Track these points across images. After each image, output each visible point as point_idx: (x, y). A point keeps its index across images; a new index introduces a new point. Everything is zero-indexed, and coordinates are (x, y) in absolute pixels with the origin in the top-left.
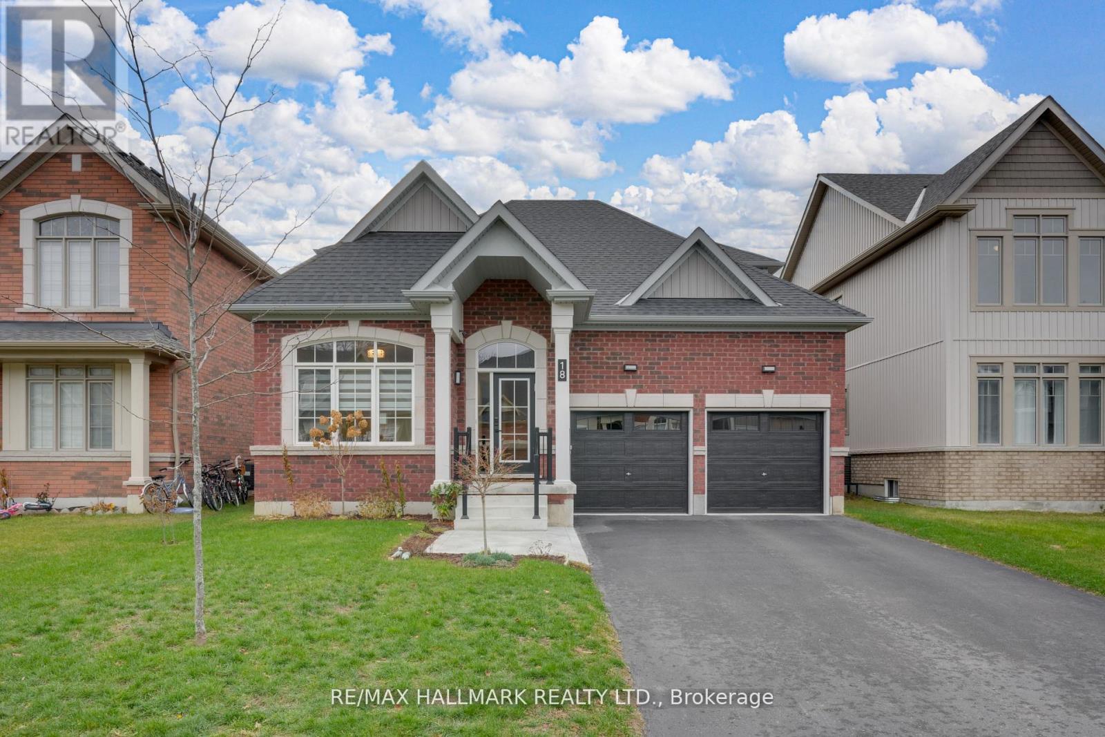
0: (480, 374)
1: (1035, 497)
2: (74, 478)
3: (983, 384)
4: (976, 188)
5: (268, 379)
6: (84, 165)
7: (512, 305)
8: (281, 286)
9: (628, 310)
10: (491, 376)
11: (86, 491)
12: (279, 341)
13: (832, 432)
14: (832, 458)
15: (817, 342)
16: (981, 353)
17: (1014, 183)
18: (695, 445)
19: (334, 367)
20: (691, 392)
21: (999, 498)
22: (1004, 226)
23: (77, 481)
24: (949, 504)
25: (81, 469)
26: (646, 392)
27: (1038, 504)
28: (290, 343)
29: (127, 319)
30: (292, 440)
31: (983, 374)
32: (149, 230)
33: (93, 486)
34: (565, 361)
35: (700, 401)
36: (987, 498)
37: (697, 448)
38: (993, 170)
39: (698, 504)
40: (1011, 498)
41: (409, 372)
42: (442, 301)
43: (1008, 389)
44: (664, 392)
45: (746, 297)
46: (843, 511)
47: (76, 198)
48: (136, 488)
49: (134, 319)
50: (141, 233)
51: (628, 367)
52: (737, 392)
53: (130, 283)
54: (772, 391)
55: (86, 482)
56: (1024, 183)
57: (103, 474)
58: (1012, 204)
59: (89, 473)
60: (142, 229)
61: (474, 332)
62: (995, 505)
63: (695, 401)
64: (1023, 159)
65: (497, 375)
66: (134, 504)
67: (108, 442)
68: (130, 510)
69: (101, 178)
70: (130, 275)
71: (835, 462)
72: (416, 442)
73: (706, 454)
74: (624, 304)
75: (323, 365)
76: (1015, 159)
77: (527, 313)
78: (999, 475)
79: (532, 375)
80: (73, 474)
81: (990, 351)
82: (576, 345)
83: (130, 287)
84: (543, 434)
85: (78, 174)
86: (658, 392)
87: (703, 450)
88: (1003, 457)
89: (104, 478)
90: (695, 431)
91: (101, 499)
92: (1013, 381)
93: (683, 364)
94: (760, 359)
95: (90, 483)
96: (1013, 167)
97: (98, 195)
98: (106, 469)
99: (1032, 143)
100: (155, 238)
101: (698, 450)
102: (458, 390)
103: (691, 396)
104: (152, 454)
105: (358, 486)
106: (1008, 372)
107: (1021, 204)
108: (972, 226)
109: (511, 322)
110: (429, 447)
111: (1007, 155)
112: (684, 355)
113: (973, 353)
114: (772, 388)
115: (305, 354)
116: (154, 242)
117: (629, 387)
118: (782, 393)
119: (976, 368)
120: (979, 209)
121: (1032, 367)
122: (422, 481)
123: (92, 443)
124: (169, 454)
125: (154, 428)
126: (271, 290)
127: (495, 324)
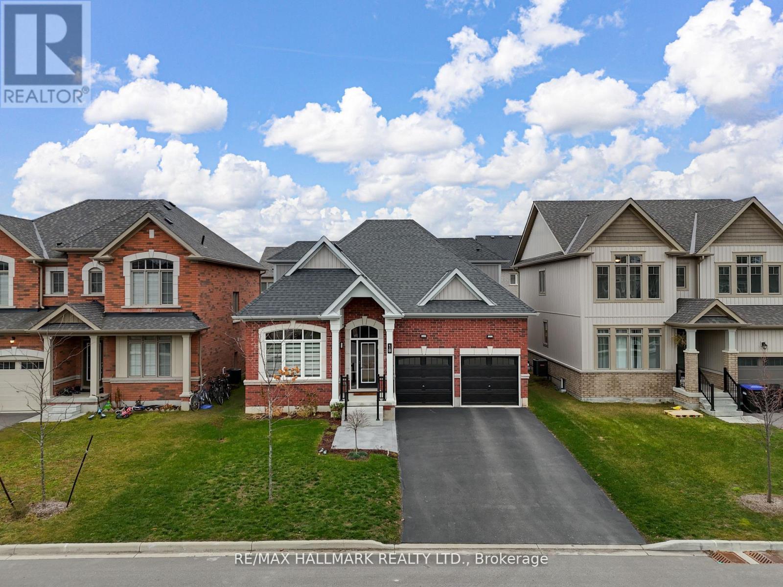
0: (352, 341)
1: (626, 395)
2: (151, 391)
3: (600, 339)
4: (596, 242)
5: (252, 349)
6: (155, 235)
7: (367, 308)
8: (258, 304)
9: (422, 309)
10: (357, 342)
11: (158, 398)
12: (258, 331)
13: (521, 367)
14: (522, 379)
15: (514, 323)
16: (599, 324)
17: (614, 239)
18: (455, 373)
19: (284, 342)
20: (453, 347)
21: (608, 396)
22: (610, 261)
23: (154, 393)
24: (583, 399)
25: (155, 387)
26: (431, 348)
27: (628, 399)
28: (263, 331)
29: (177, 311)
30: (263, 378)
31: (601, 334)
32: (188, 267)
33: (161, 395)
34: (391, 344)
35: (457, 352)
36: (603, 396)
37: (456, 375)
38: (604, 233)
39: (457, 402)
40: (614, 396)
41: (319, 343)
42: (335, 319)
43: (613, 341)
44: (440, 347)
45: (480, 300)
46: (527, 406)
47: (151, 251)
48: (186, 399)
49: (180, 311)
50: (184, 269)
51: (422, 336)
52: (475, 347)
53: (179, 293)
54: (492, 347)
55: (158, 392)
56: (620, 239)
57: (166, 389)
58: (614, 249)
59: (160, 388)
60: (184, 267)
61: (349, 322)
62: (606, 400)
63: (455, 352)
64: (619, 227)
65: (360, 341)
66: (185, 406)
67: (168, 373)
68: (183, 409)
69: (164, 241)
70: (179, 289)
71: (523, 381)
72: (322, 378)
73: (460, 377)
74: (421, 305)
75: (278, 341)
76: (615, 227)
77: (374, 312)
78: (608, 384)
79: (377, 341)
80: (151, 389)
81: (604, 323)
82: (398, 325)
83: (179, 295)
84: (381, 377)
85: (153, 239)
86: (437, 348)
87: (459, 376)
88: (611, 376)
89: (166, 391)
90: (455, 366)
91: (167, 401)
92: (615, 337)
93: (449, 334)
94: (486, 331)
95: (160, 393)
96: (615, 231)
97: (162, 250)
98: (168, 386)
99: (624, 219)
100: (191, 271)
101: (457, 375)
102: (342, 351)
103: (453, 349)
104: (192, 378)
105: (294, 398)
106: (613, 334)
107: (618, 249)
108: (594, 261)
109: (366, 317)
110: (329, 380)
111: (611, 225)
112: (450, 329)
113: (595, 324)
114: (492, 345)
115: (269, 336)
116: (191, 273)
117: (423, 345)
118: (497, 348)
119: (597, 331)
120: (598, 252)
121: (625, 330)
122: (324, 396)
123: (160, 373)
124: (198, 378)
125: (193, 364)
126: (254, 307)
127: (359, 318)
